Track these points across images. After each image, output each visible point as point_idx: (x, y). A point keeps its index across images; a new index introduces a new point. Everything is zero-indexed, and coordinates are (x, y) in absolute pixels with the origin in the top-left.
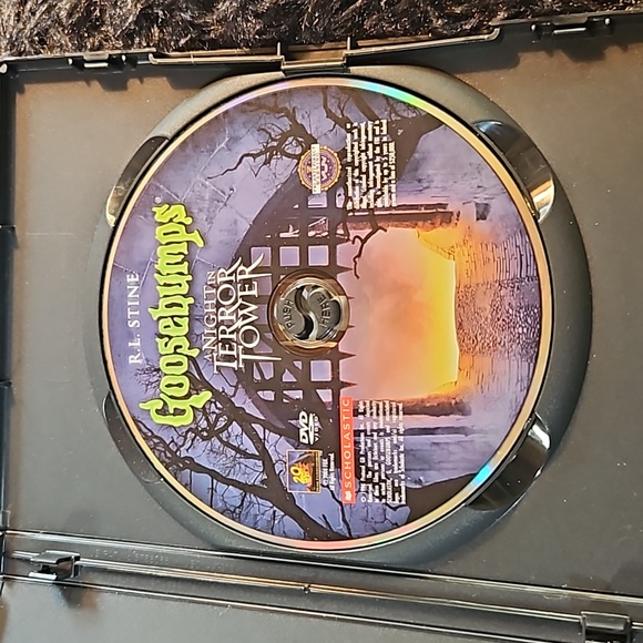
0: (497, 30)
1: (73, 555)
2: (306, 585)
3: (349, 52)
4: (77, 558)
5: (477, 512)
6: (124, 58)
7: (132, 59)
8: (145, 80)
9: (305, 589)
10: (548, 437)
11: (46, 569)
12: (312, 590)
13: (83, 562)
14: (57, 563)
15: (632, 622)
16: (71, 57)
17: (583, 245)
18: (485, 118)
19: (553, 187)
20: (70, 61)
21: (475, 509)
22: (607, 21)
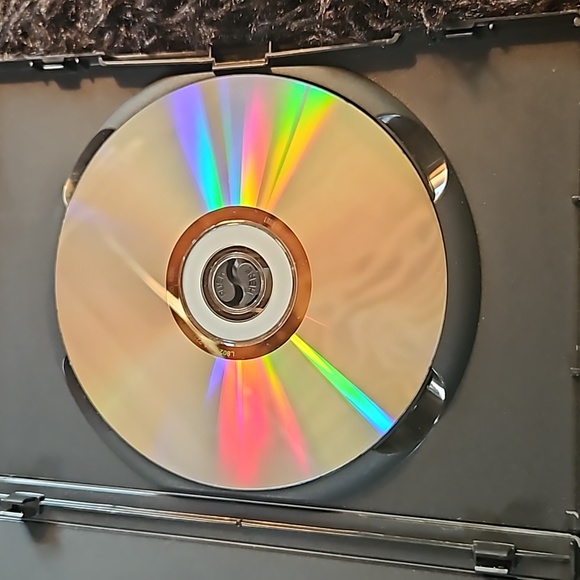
0: (397, 35)
1: (38, 495)
2: (238, 520)
3: (270, 54)
4: (42, 499)
5: (384, 455)
6: (77, 61)
7: (84, 62)
8: (96, 80)
9: (237, 524)
10: (443, 390)
11: (15, 508)
12: (243, 524)
13: (47, 502)
14: (24, 502)
15: (516, 549)
16: (33, 61)
17: (473, 222)
18: (387, 112)
19: (446, 171)
20: (31, 64)
21: (383, 453)
22: (491, 26)
